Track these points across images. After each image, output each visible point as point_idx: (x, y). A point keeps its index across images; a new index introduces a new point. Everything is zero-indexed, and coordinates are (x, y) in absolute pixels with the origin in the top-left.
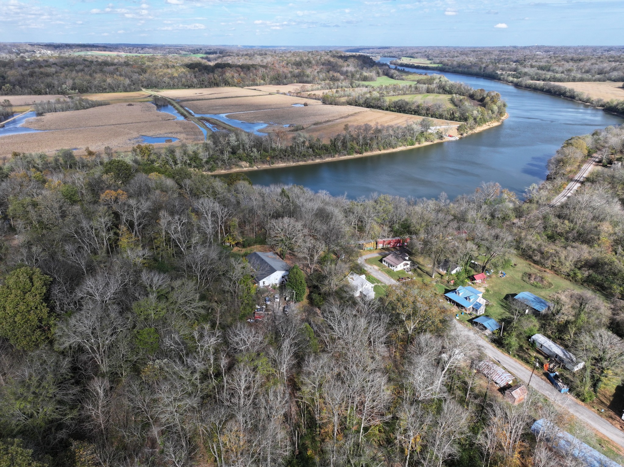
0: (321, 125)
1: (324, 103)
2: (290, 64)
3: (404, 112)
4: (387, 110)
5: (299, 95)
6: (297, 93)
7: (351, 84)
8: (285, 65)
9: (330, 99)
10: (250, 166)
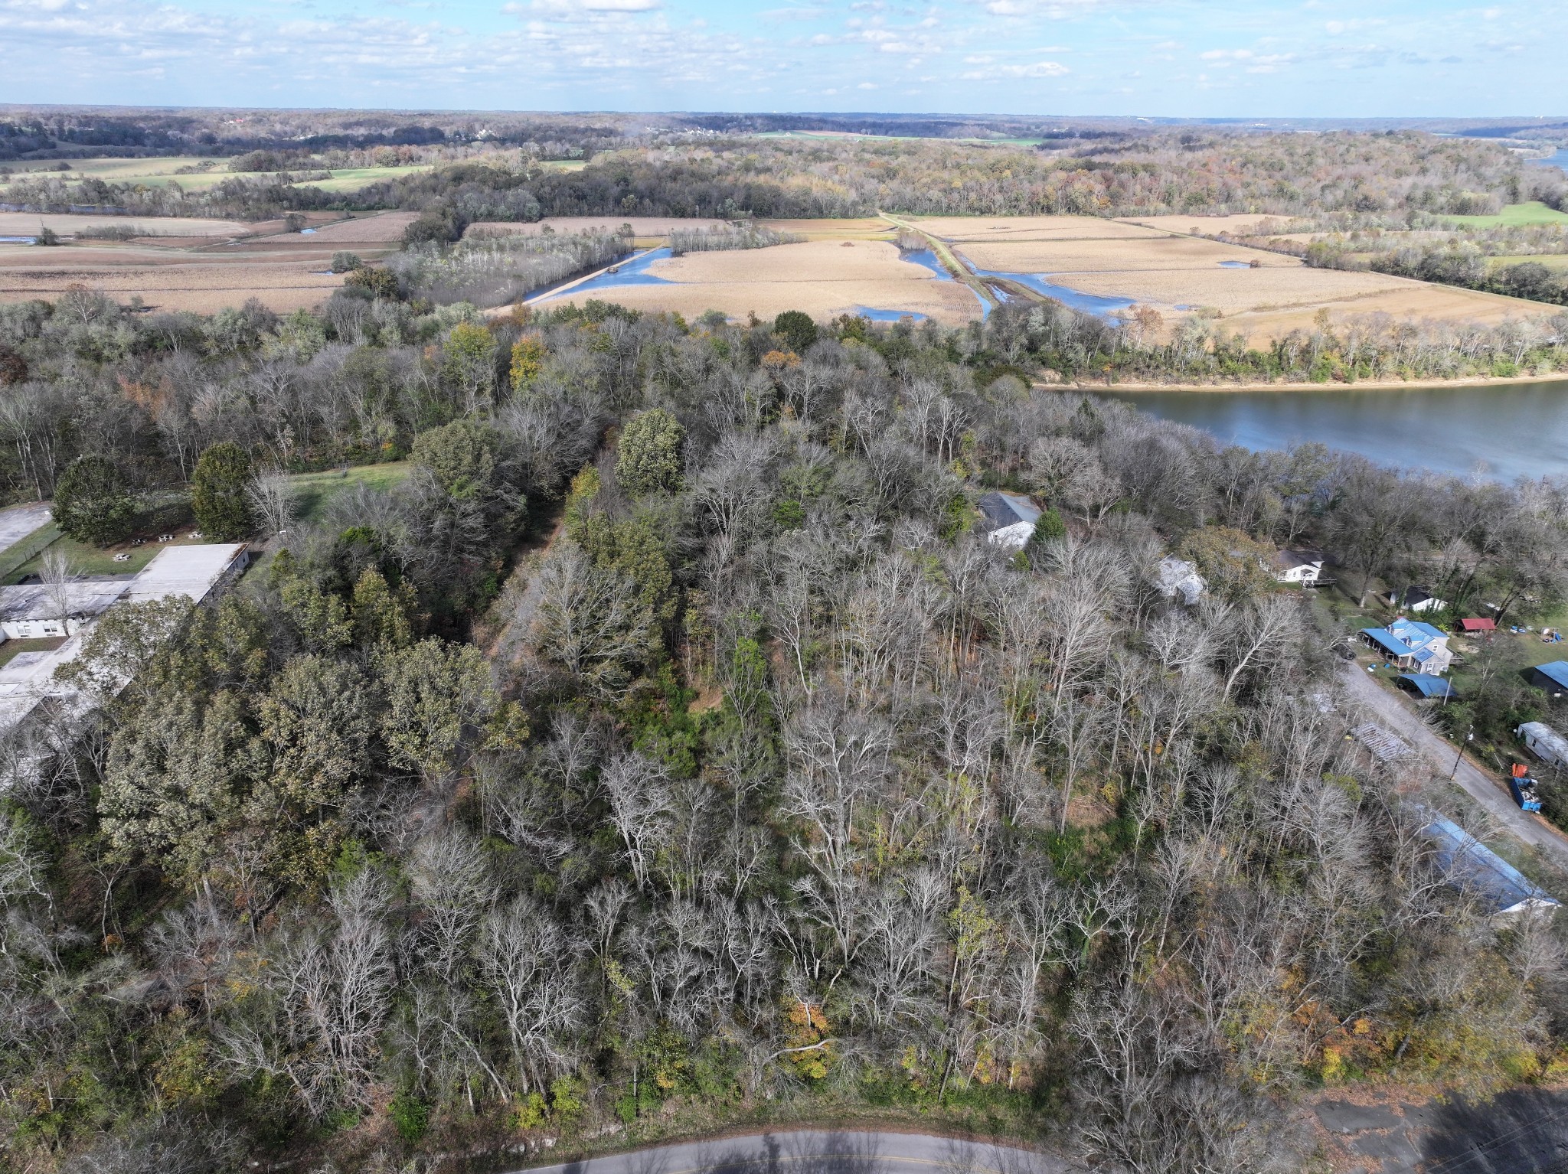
0: (1272, 313)
1: (1308, 263)
2: (1250, 166)
3: (1533, 295)
4: (1482, 288)
5: (1247, 240)
6: (1242, 238)
7: (1409, 221)
8: (1238, 169)
9: (1324, 255)
10: (1062, 381)
